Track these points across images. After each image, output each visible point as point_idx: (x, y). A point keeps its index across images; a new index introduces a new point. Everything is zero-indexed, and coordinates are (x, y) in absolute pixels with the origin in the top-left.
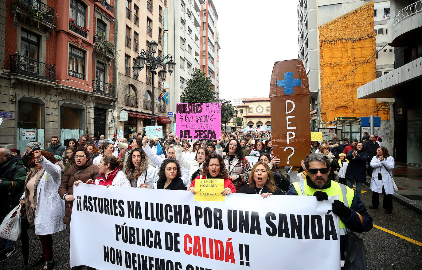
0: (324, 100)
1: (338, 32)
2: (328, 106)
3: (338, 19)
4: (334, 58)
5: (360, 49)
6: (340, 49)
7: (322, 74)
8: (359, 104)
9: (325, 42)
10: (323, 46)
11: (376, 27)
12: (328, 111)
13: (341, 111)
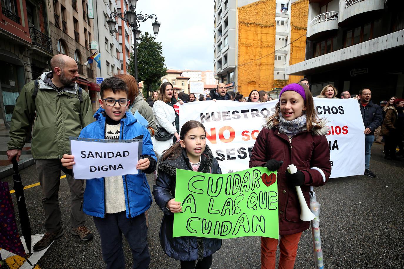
0: (240, 75)
1: (251, 16)
2: (242, 81)
3: (253, 4)
4: (248, 39)
5: (265, 35)
6: (253, 32)
7: (239, 52)
8: (263, 80)
9: (242, 23)
10: (240, 26)
11: (277, 19)
12: (243, 84)
13: (251, 85)
